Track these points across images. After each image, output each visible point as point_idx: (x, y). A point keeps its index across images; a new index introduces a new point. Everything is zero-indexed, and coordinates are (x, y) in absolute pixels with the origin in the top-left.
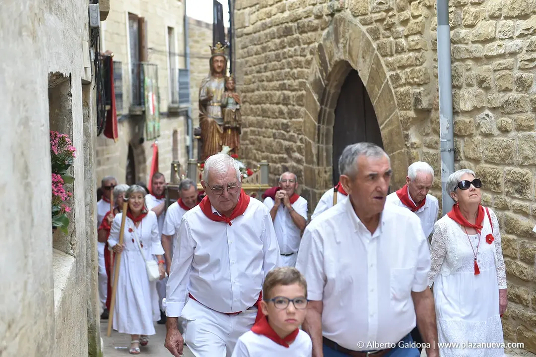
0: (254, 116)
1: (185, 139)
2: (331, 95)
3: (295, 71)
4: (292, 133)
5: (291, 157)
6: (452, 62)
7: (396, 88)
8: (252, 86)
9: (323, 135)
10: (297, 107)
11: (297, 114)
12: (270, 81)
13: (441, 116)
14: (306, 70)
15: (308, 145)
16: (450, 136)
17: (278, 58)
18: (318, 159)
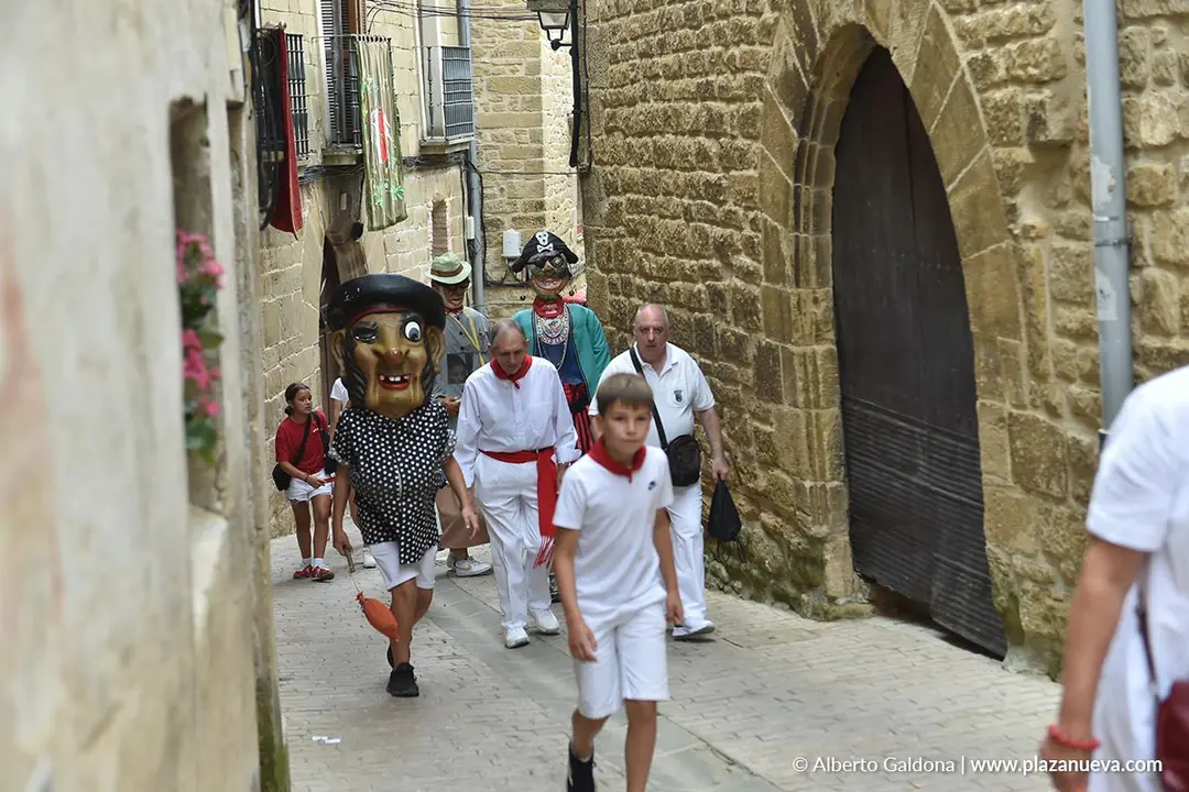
0: (637, 166)
1: (464, 224)
2: (825, 111)
3: (735, 51)
4: (730, 206)
5: (729, 266)
6: (1120, 27)
7: (985, 90)
8: (629, 90)
9: (806, 209)
10: (741, 142)
11: (742, 160)
12: (675, 76)
13: (1095, 159)
14: (763, 49)
15: (770, 233)
16: (1117, 208)
17: (692, 19)
18: (797, 268)
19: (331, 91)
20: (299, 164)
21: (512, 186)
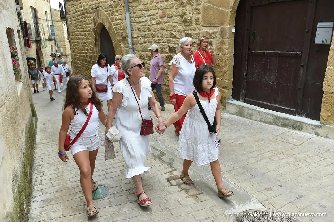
0: (76, 40)
1: (55, 48)
2: (98, 33)
3: (87, 26)
4: (88, 45)
5: (88, 52)
6: (131, 23)
7: (116, 31)
8: (74, 31)
9: (97, 45)
10: (88, 37)
11: (89, 39)
12: (80, 29)
13: (129, 39)
14: (90, 26)
15: (93, 48)
16: (131, 44)
17: (81, 22)
18: (96, 52)
19: (35, 31)
20: (30, 40)
21: (61, 43)
